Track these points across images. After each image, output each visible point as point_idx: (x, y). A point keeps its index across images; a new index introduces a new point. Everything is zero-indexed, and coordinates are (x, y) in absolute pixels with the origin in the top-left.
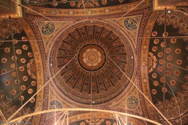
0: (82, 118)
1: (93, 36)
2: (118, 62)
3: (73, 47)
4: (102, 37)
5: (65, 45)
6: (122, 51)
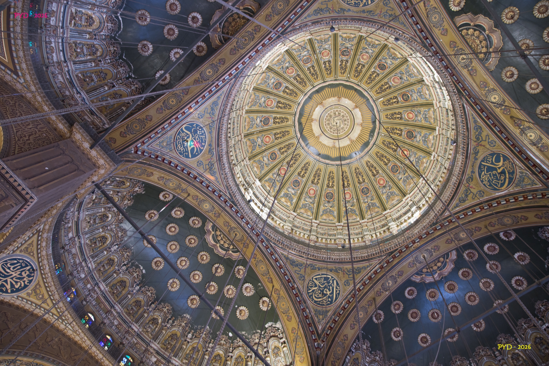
0: (210, 214)
1: (388, 91)
2: (371, 188)
3: (332, 64)
4: (401, 113)
5: (327, 46)
6: (404, 181)
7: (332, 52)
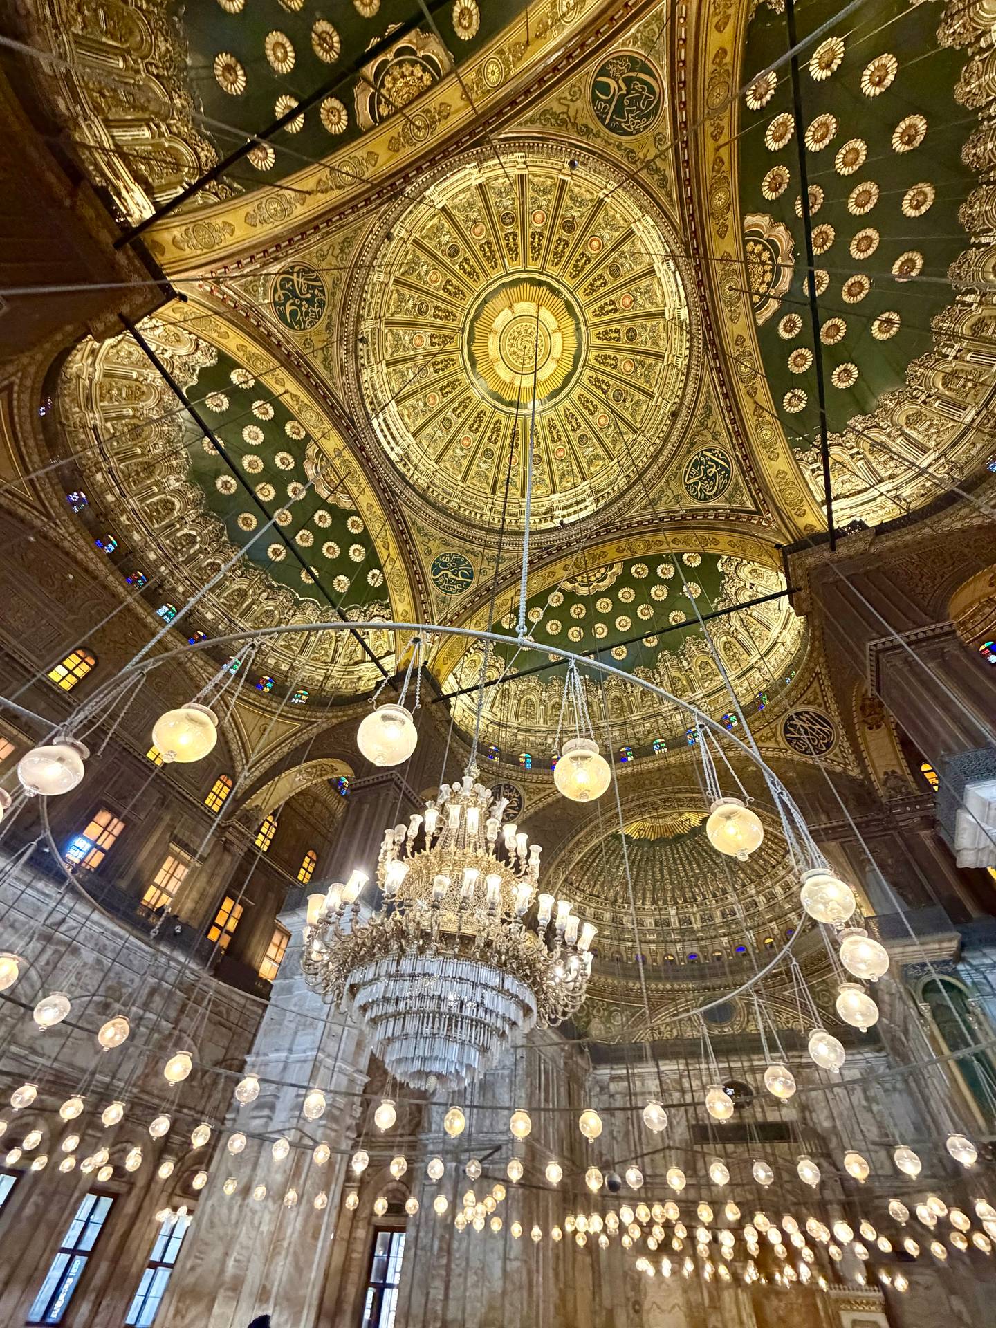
0: (547, 582)
1: (494, 247)
2: (629, 324)
3: (437, 332)
4: (533, 234)
5: (407, 338)
6: (635, 261)
7: (417, 330)
